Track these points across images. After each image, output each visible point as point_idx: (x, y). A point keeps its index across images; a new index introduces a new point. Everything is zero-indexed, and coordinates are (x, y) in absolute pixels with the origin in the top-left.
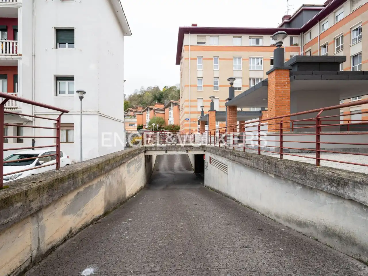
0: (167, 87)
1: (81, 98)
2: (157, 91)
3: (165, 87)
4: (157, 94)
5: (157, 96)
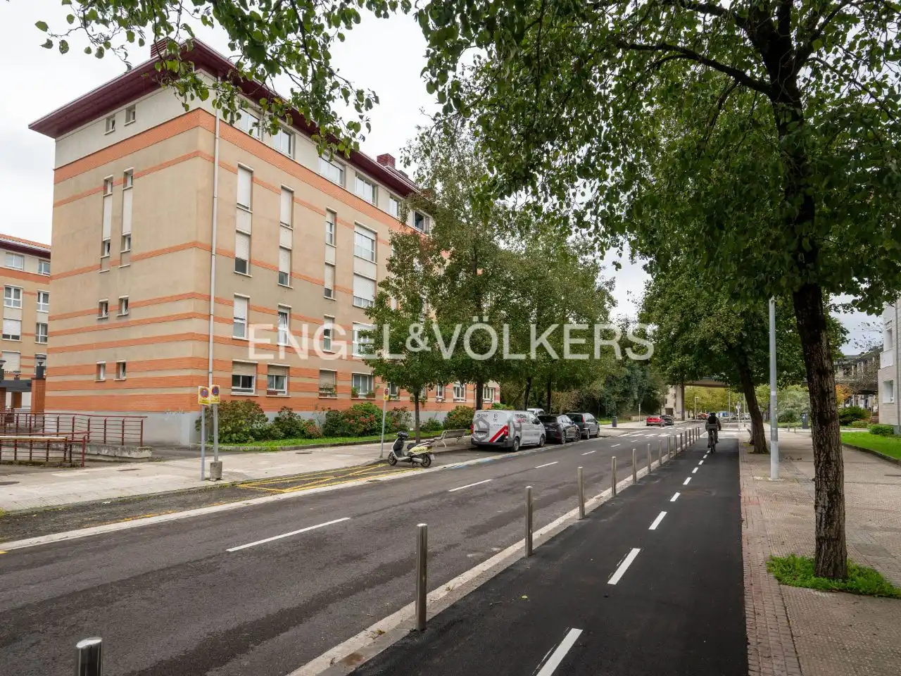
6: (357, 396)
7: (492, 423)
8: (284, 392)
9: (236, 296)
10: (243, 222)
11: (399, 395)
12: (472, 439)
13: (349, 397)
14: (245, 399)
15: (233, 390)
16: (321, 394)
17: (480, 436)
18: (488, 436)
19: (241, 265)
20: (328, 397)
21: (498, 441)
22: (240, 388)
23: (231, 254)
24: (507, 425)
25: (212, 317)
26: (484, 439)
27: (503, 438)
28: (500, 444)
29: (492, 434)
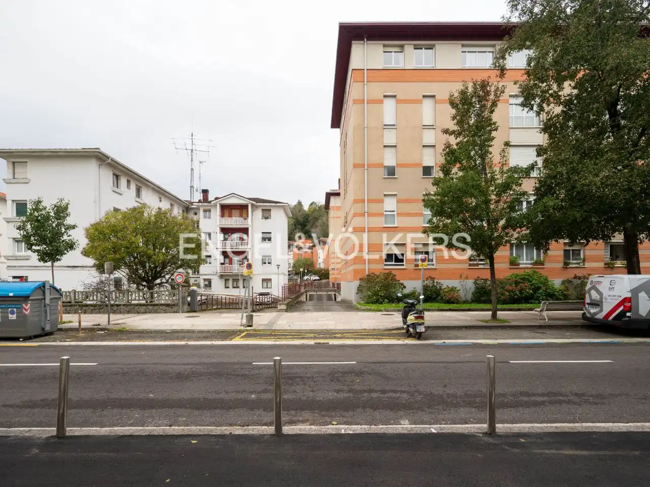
0: (316, 203)
1: (278, 268)
2: (300, 211)
3: (312, 204)
4: (301, 216)
5: (301, 219)
6: (519, 264)
7: (606, 293)
8: (433, 265)
9: (385, 195)
10: (390, 137)
11: (584, 261)
12: (584, 314)
13: (507, 265)
14: (387, 271)
15: (386, 265)
16: (470, 265)
17: (593, 311)
18: (601, 311)
19: (391, 171)
20: (480, 266)
21: (614, 319)
22: (393, 263)
23: (381, 165)
24: (629, 295)
25: (366, 214)
26: (596, 314)
27: (622, 314)
28: (618, 323)
29: (607, 308)
